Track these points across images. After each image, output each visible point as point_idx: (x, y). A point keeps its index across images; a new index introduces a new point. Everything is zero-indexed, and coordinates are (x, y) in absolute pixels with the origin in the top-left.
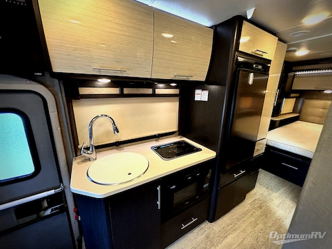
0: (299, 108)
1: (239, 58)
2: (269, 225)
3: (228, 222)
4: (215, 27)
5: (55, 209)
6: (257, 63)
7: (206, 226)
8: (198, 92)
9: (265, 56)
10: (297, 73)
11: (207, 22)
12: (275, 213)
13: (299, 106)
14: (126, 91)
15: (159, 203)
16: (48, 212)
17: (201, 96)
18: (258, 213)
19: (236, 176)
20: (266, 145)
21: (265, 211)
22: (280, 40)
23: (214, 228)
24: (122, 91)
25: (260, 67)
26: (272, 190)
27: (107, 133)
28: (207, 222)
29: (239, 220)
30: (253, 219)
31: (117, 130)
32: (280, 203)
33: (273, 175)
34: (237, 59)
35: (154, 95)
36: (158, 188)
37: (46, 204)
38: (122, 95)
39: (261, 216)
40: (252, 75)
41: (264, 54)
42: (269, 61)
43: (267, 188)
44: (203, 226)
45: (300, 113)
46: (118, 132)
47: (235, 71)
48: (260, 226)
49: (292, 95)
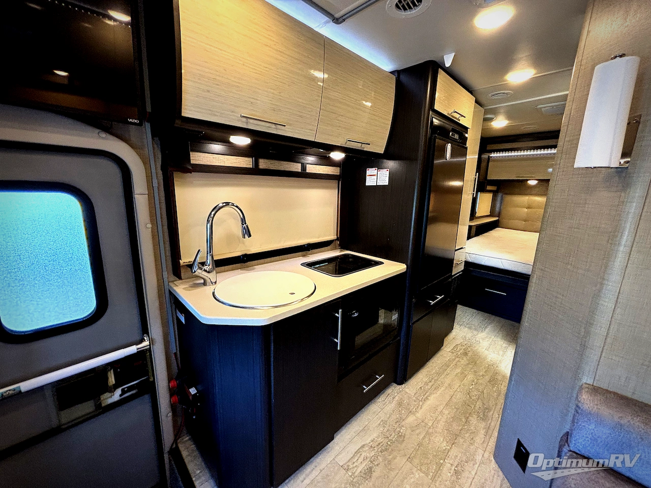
0: (497, 209)
1: (434, 120)
2: (481, 374)
3: (425, 380)
4: (397, 73)
5: (130, 389)
6: (454, 131)
7: (394, 391)
8: (370, 171)
9: (463, 121)
10: (492, 155)
11: (387, 65)
12: (485, 359)
13: (498, 205)
14: (263, 164)
15: (338, 341)
16: (117, 396)
17: (377, 177)
18: (464, 361)
19: (432, 303)
20: (465, 262)
21: (472, 359)
22: (477, 102)
23: (407, 390)
24: (256, 163)
25: (456, 137)
26: (475, 329)
27: (230, 239)
28: (395, 385)
29: (439, 374)
30: (459, 370)
31: (247, 232)
32: (490, 345)
33: (475, 311)
34: (432, 122)
35: (303, 175)
36: (339, 315)
37: (112, 380)
38: (255, 171)
39: (468, 364)
40: (449, 146)
41: (461, 118)
42: (466, 129)
43: (470, 328)
44: (389, 391)
45: (499, 216)
46: (250, 236)
47: (430, 139)
48: (470, 377)
49: (489, 188)
